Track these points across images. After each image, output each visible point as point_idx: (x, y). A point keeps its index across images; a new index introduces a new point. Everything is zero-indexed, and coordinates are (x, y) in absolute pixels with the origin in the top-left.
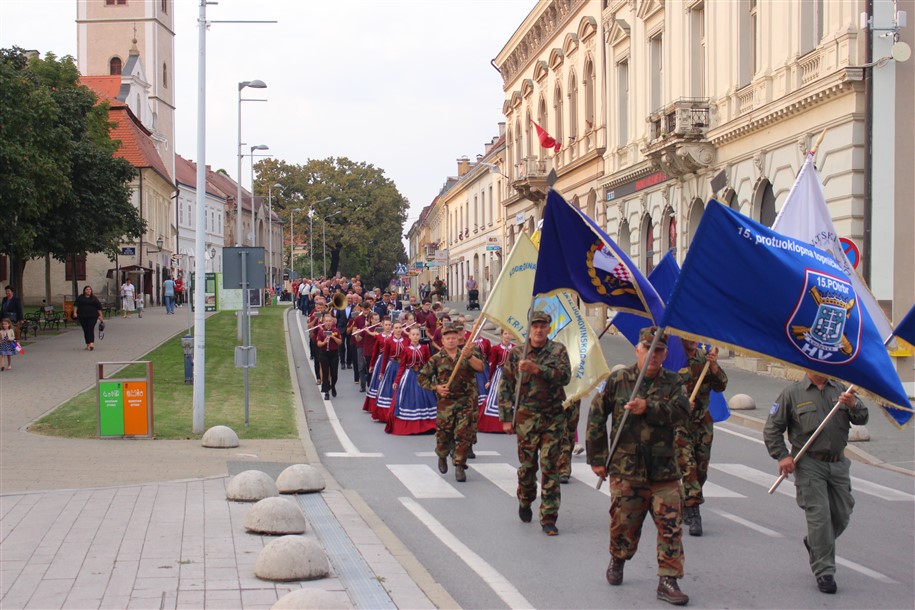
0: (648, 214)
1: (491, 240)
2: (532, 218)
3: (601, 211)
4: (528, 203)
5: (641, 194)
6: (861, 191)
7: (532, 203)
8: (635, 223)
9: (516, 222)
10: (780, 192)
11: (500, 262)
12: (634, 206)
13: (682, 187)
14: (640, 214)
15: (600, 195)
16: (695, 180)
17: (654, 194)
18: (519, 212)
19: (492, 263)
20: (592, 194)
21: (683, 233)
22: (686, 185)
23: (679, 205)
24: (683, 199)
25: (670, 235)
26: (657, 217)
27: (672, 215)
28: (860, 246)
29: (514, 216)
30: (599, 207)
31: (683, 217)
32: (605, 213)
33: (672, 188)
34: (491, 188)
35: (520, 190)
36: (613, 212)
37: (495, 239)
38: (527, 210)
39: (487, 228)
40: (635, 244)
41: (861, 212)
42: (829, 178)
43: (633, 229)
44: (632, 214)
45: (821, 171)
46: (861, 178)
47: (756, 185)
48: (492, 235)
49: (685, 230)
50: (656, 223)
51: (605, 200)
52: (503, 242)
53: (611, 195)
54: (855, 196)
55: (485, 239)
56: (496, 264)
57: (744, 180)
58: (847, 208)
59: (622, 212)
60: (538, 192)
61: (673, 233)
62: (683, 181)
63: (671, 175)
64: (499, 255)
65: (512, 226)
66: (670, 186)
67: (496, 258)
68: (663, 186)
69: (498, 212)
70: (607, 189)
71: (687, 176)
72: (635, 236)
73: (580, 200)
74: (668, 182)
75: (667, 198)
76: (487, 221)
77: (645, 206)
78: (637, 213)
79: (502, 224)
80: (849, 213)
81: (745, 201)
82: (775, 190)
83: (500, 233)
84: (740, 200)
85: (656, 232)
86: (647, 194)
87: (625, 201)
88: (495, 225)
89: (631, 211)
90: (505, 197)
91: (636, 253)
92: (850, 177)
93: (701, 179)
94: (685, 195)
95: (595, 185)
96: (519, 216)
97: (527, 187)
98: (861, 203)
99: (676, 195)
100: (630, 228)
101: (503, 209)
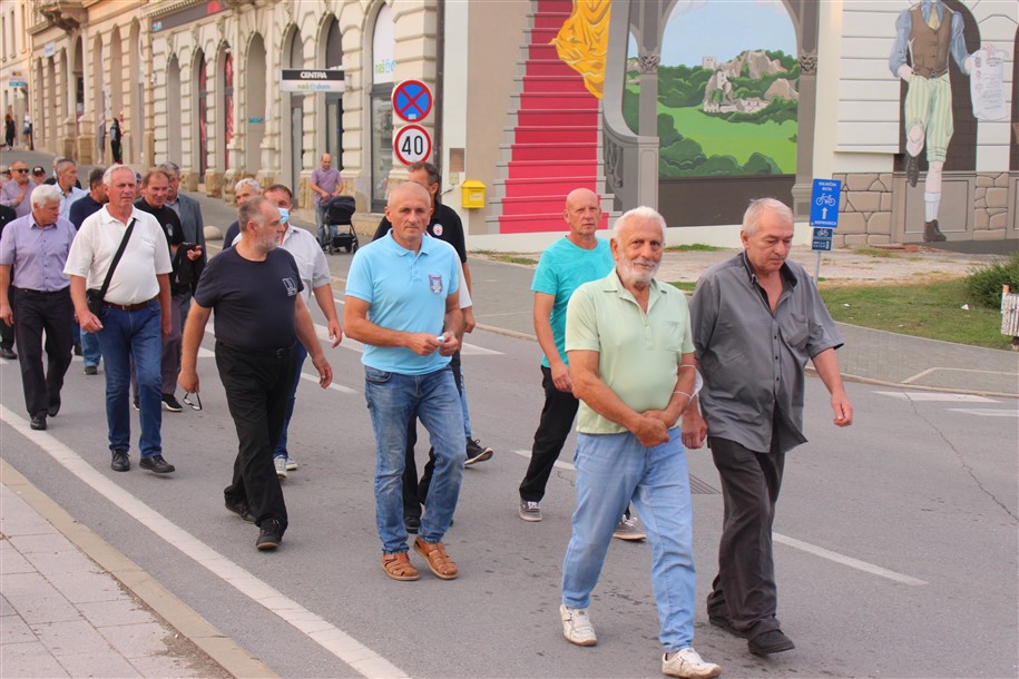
0: (200, 49)
1: (14, 74)
2: (64, 50)
3: (146, 43)
4: (59, 32)
5: (192, 25)
6: (433, 30)
7: (63, 32)
8: (186, 58)
9: (45, 54)
10: (348, 28)
11: (26, 100)
12: (185, 39)
13: (239, 19)
14: (192, 49)
15: (144, 26)
16: (253, 12)
17: (206, 27)
18: (48, 43)
19: (16, 101)
20: (136, 24)
21: (240, 72)
22: (243, 17)
23: (236, 39)
24: (240, 33)
25: (226, 74)
26: (211, 53)
27: (227, 50)
28: (432, 89)
29: (42, 47)
30: (144, 38)
31: (240, 53)
32: (151, 47)
33: (227, 21)
34: (13, 13)
35: (49, 17)
36: (160, 45)
37: (20, 74)
38: (57, 40)
39: (9, 60)
40: (186, 82)
41: (433, 53)
42: (399, 15)
43: (183, 66)
44: (183, 48)
45: (391, 6)
46: (434, 16)
47: (322, 19)
48: (16, 68)
49: (242, 68)
50: (210, 59)
51: (151, 31)
52: (30, 78)
53: (159, 25)
54: (428, 36)
55: (7, 72)
56: (21, 103)
57: (307, 14)
58: (419, 48)
59: (171, 46)
60: (71, 20)
61: (229, 70)
62: (240, 13)
63: (226, 5)
64: (25, 92)
65: (40, 59)
66: (225, 18)
67: (21, 95)
68: (218, 17)
69: (23, 42)
70: (153, 19)
71: (244, 7)
72: (186, 74)
73: (122, 31)
74: (223, 13)
75: (223, 32)
76: (9, 52)
77: (197, 40)
78: (187, 47)
79: (27, 55)
80: (421, 54)
81: (309, 37)
82: (342, 26)
83: (26, 66)
84: (303, 36)
85: (210, 69)
86: (199, 26)
87: (173, 33)
88: (19, 56)
89: (180, 44)
90: (30, 24)
91: (188, 92)
92: (422, 14)
93: (260, 11)
94: (242, 28)
95: (138, 13)
96: (48, 47)
97: (58, 13)
98: (434, 43)
99: (232, 27)
100: (180, 64)
101: (29, 38)
